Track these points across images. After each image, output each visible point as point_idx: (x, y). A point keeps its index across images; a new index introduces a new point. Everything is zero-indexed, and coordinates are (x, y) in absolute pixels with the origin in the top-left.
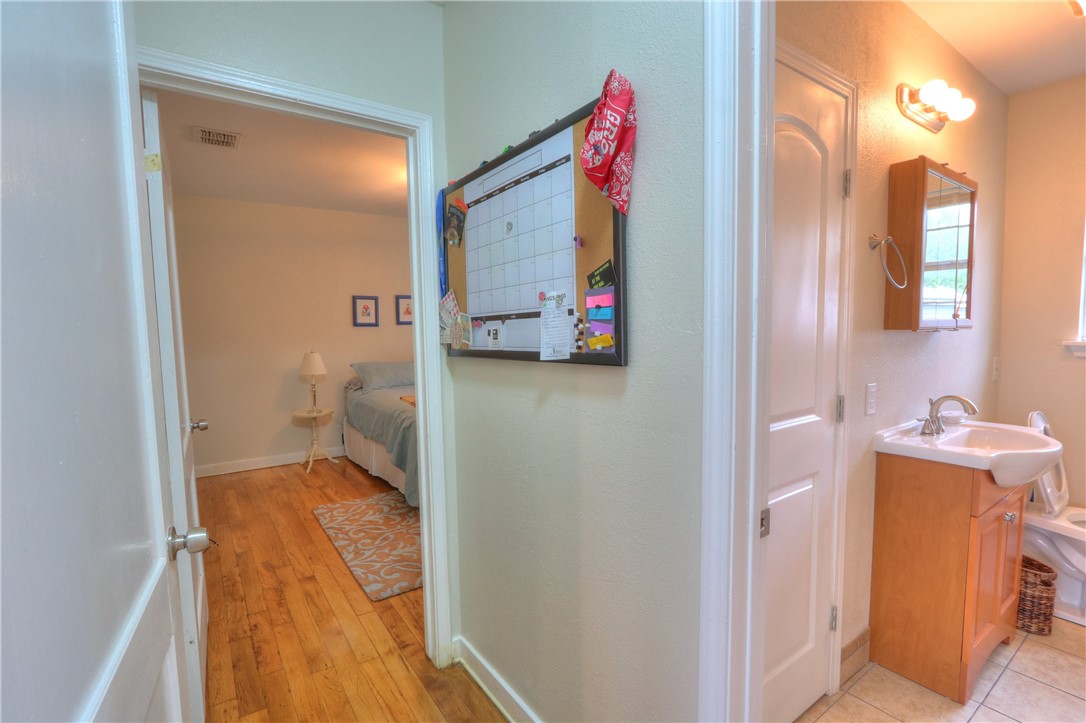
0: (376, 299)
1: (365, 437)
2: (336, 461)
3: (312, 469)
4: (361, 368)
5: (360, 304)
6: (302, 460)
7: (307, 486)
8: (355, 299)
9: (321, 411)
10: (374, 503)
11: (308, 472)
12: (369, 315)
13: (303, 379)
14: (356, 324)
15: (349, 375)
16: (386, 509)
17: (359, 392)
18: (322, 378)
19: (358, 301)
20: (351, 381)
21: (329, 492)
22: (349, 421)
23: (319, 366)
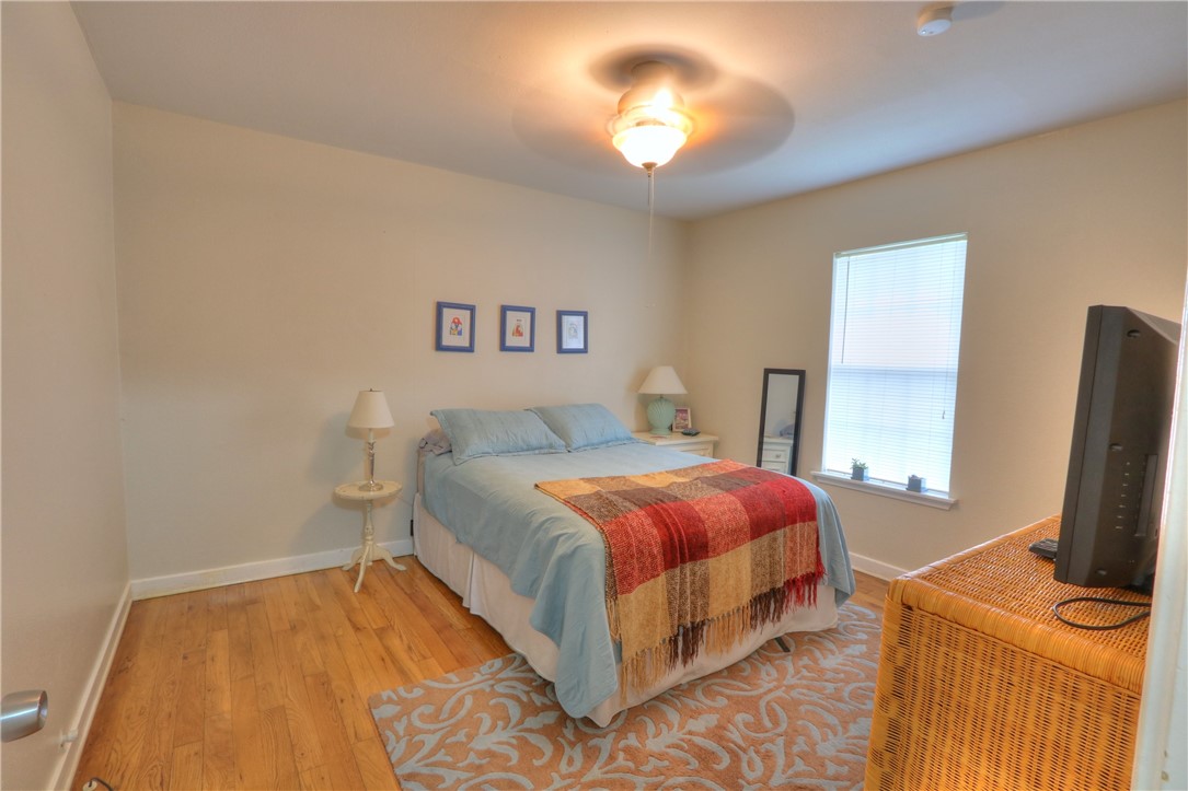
0: (472, 309)
1: (459, 541)
2: (401, 568)
3: (363, 585)
4: (450, 419)
5: (448, 314)
6: (348, 563)
7: (357, 629)
8: (440, 307)
9: (381, 488)
10: (486, 687)
11: (356, 591)
12: (460, 333)
13: (354, 433)
14: (439, 347)
15: (424, 427)
16: (515, 711)
17: (445, 460)
18: (384, 433)
19: (445, 310)
20: (429, 436)
21: (396, 644)
22: (425, 504)
23: (381, 415)
